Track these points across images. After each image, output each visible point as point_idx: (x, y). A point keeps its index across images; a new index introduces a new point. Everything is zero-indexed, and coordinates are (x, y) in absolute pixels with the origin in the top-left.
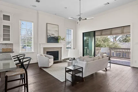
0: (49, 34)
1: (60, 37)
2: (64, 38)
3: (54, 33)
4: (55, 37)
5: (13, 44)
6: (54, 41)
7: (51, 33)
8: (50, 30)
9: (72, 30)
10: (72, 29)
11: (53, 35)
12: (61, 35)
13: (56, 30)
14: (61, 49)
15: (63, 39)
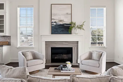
0: (54, 21)
1: (75, 24)
2: (82, 26)
3: (62, 18)
4: (65, 24)
5: (10, 36)
6: (62, 31)
7: (58, 18)
8: (55, 15)
9: (105, 9)
10: (105, 7)
11: (61, 21)
12: (77, 20)
13: (67, 13)
14: (78, 44)
15: (80, 27)
